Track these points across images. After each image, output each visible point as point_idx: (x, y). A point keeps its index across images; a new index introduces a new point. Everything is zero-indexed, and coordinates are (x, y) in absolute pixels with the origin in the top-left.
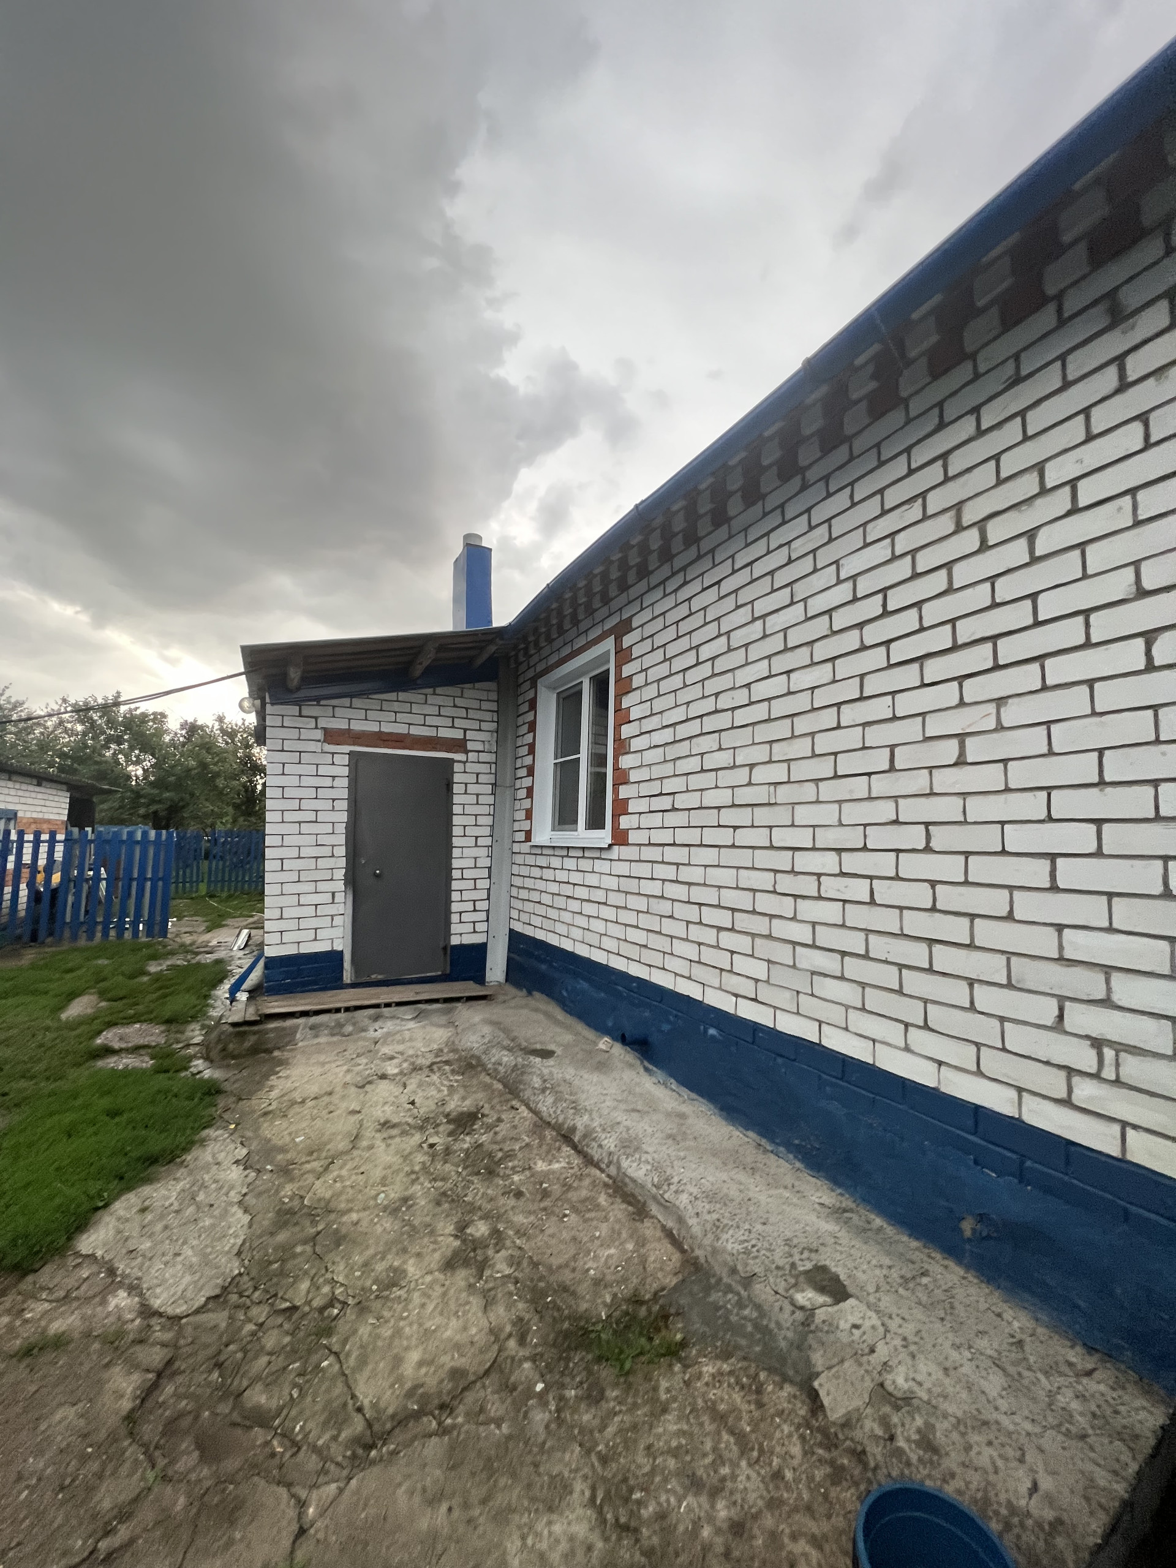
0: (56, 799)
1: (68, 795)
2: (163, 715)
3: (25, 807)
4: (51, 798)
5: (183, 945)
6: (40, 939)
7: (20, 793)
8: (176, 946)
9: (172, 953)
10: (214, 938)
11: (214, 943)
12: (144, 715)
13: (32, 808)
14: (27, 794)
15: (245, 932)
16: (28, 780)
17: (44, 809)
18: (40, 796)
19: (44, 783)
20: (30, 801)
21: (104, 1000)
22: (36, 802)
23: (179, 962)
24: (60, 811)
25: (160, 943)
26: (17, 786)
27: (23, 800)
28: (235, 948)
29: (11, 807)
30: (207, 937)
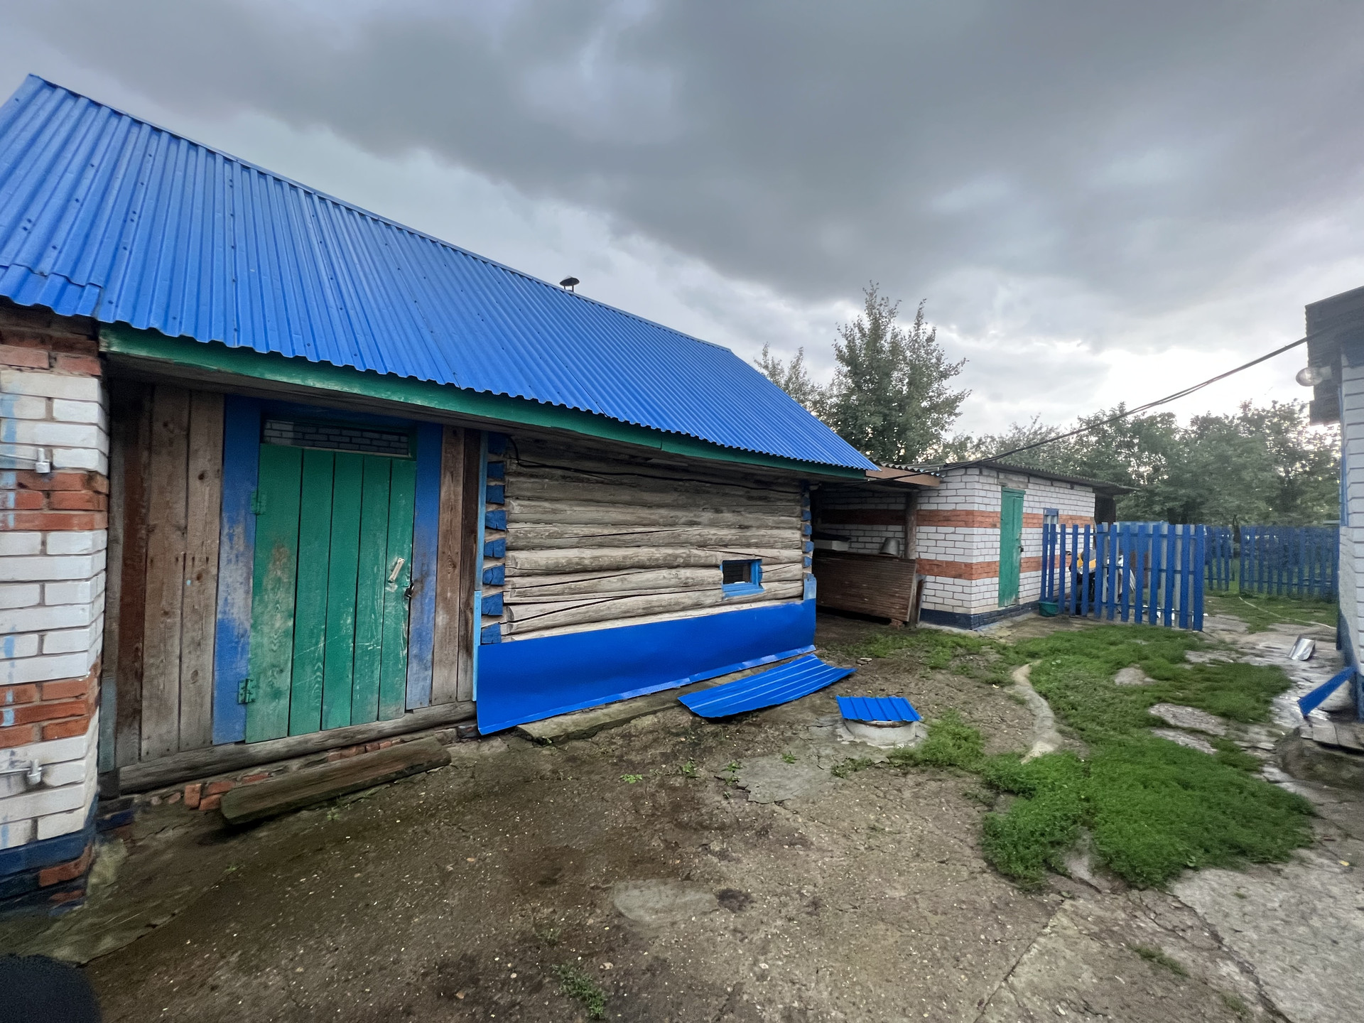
0: (1085, 499)
1: (1094, 495)
2: (1171, 415)
3: (1063, 507)
4: (1081, 498)
5: (1222, 642)
6: (1083, 613)
7: (1059, 495)
8: (1214, 642)
9: (1211, 648)
10: (1262, 641)
11: (1261, 646)
12: (1153, 418)
13: (1068, 507)
14: (1064, 496)
15: (1306, 642)
16: (1064, 485)
17: (1077, 508)
18: (1073, 497)
19: (1076, 487)
20: (1066, 502)
21: (1150, 676)
22: (1071, 502)
23: (1223, 659)
24: (1089, 509)
25: (1195, 635)
26: (1057, 490)
27: (1062, 501)
28: (1295, 658)
29: (1054, 507)
30: (1252, 638)
